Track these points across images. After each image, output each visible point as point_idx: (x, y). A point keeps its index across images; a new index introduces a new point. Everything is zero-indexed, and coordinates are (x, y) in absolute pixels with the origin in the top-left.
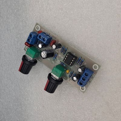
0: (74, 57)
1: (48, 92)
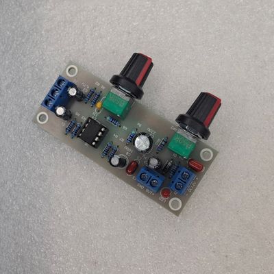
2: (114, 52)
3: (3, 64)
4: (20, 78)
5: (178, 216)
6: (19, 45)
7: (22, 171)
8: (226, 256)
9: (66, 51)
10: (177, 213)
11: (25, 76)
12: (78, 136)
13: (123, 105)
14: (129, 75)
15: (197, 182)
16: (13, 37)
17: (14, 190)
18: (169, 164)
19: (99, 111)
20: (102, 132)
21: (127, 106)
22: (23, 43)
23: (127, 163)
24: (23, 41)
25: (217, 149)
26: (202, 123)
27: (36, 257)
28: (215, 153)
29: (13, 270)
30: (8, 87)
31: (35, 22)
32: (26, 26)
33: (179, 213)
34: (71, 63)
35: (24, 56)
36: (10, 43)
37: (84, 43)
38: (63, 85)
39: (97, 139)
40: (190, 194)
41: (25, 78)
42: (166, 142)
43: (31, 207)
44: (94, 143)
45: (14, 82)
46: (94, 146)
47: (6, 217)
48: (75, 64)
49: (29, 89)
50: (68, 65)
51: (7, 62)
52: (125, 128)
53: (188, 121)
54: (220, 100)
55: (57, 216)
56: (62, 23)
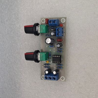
0: (60, 61)
1: (25, 56)
3: (5, 12)
4: (11, 18)
6: (10, 6)
9: (26, 9)
22: (12, 5)
35: (12, 10)
37: (33, 6)
41: (13, 18)
43: (15, 62)
51: (6, 12)
55: (23, 66)
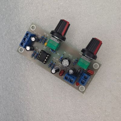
2: (52, 18)
5: (83, 94)
7: (14, 73)
8: (106, 111)
10: (83, 92)
11: (12, 30)
12: (37, 59)
13: (56, 45)
14: (58, 30)
15: (92, 79)
16: (6, 12)
17: (12, 81)
18: (79, 71)
19: (46, 46)
20: (47, 57)
21: (58, 45)
23: (60, 70)
24: (11, 13)
25: (101, 63)
26: (93, 53)
27: (23, 110)
28: (100, 65)
29: (14, 115)
30: (6, 35)
31: (15, 4)
32: (11, 6)
33: (84, 93)
34: (32, 24)
36: (5, 14)
38: (29, 36)
39: (45, 60)
40: (89, 84)
42: (77, 61)
44: (44, 62)
45: (8, 33)
46: (44, 63)
47: (9, 93)
48: (34, 24)
49: (15, 36)
50: (31, 25)
52: (58, 54)
53: (86, 53)
54: (101, 42)
56: (28, 4)
